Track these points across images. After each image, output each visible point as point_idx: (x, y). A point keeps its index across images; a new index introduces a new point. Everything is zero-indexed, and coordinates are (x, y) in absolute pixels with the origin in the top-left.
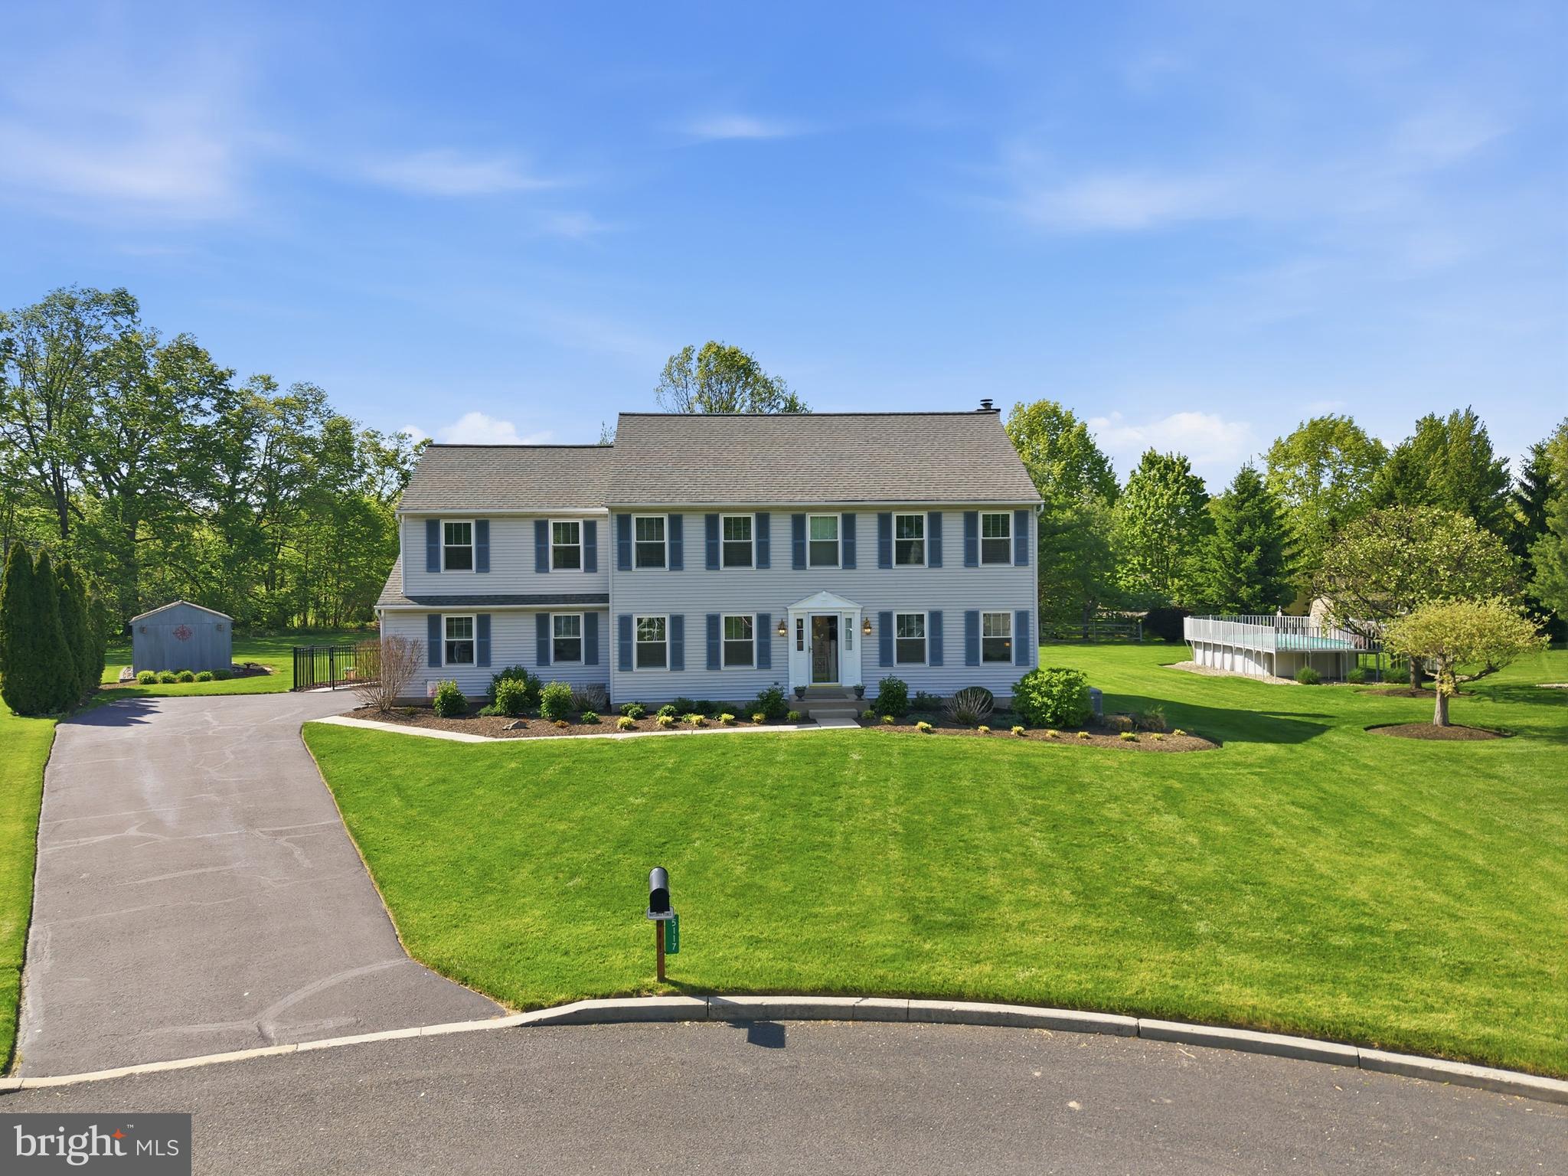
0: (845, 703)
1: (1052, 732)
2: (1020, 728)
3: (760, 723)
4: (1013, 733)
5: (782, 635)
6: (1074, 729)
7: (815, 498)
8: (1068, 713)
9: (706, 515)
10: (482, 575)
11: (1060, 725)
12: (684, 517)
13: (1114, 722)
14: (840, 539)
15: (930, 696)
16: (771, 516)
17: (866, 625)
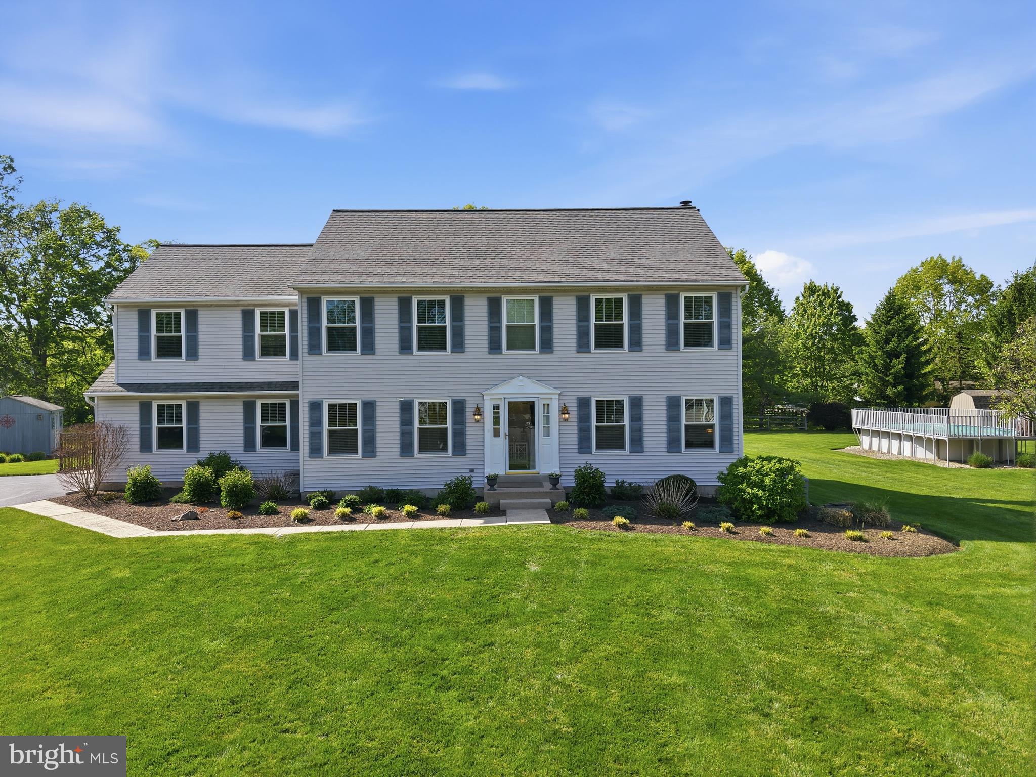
0: (540, 492)
1: (765, 529)
2: (730, 524)
3: (445, 515)
4: (721, 530)
5: (477, 421)
6: (790, 524)
7: (511, 279)
8: (782, 506)
9: (399, 298)
10: (191, 363)
11: (773, 520)
12: (376, 300)
13: (834, 517)
14: (537, 322)
15: (630, 484)
16: (466, 299)
17: (564, 410)
